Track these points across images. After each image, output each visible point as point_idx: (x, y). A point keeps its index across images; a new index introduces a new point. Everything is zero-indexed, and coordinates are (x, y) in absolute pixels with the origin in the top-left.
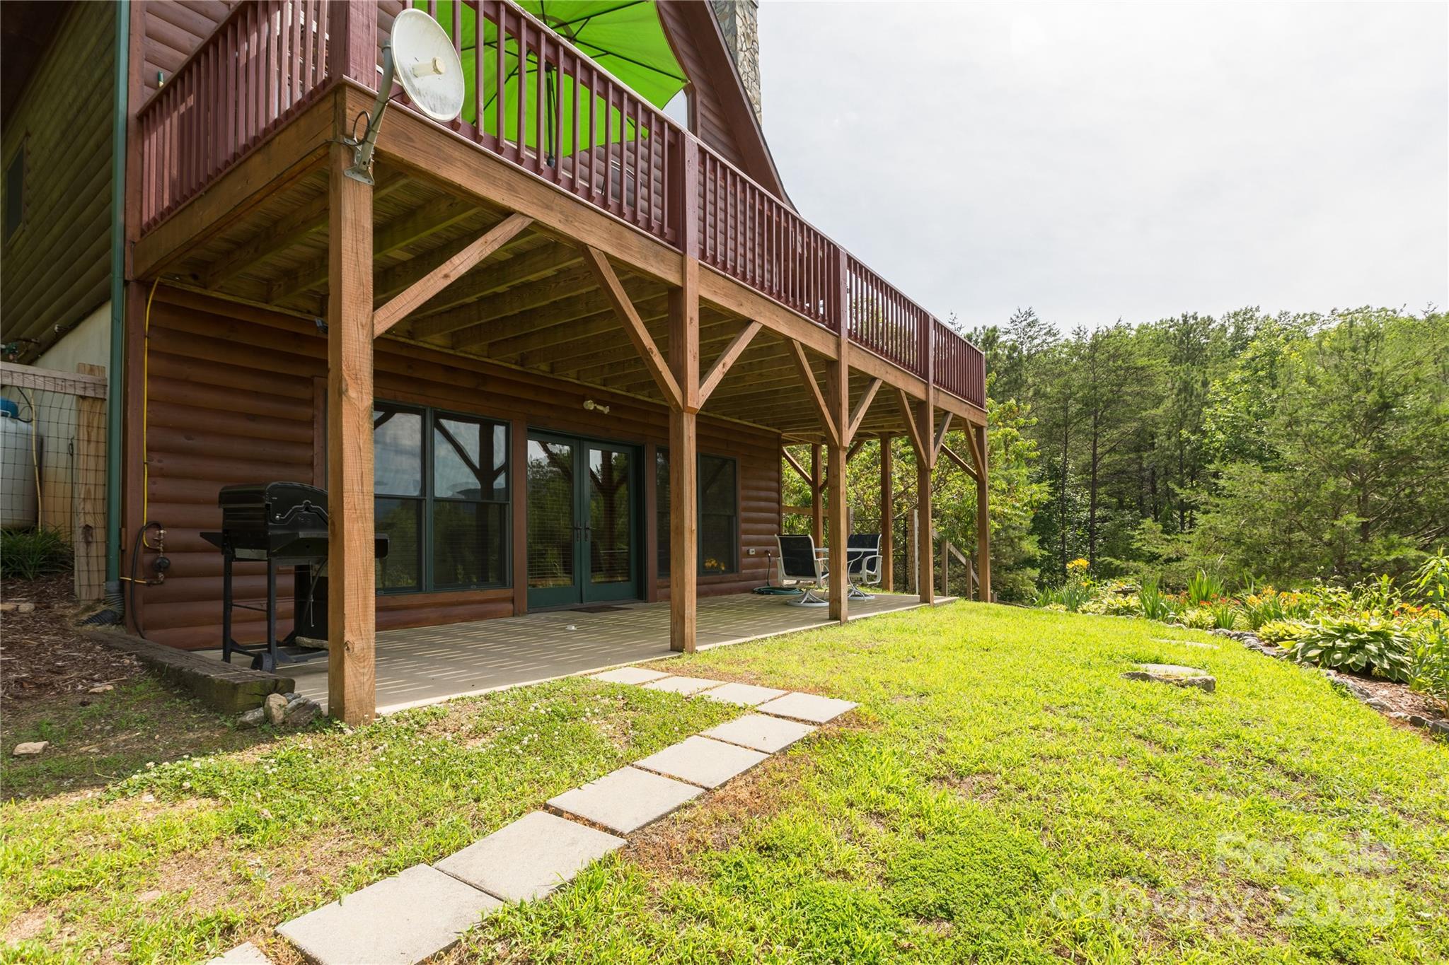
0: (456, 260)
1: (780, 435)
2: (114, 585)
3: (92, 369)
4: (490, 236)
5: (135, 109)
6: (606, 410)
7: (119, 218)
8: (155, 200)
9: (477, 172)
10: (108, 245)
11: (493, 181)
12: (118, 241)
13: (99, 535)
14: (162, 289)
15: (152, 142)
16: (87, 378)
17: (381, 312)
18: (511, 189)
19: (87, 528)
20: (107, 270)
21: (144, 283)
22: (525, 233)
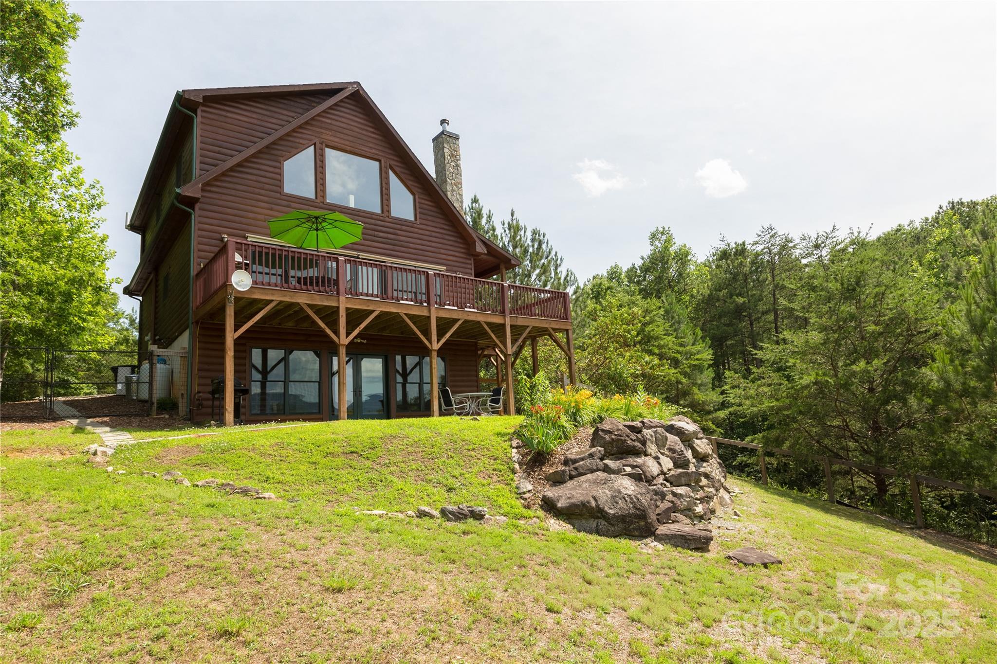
0: (256, 317)
1: (476, 343)
2: (188, 410)
3: (184, 348)
4: (266, 309)
5: (195, 273)
6: (365, 341)
7: (191, 305)
8: (199, 300)
9: (262, 293)
10: (188, 312)
11: (267, 294)
12: (191, 311)
13: (185, 396)
14: (202, 323)
15: (198, 283)
16: (183, 351)
17: (236, 333)
18: (273, 295)
19: (182, 394)
20: (188, 319)
21: (197, 322)
22: (278, 304)
